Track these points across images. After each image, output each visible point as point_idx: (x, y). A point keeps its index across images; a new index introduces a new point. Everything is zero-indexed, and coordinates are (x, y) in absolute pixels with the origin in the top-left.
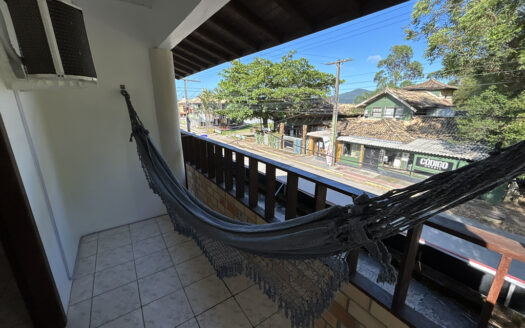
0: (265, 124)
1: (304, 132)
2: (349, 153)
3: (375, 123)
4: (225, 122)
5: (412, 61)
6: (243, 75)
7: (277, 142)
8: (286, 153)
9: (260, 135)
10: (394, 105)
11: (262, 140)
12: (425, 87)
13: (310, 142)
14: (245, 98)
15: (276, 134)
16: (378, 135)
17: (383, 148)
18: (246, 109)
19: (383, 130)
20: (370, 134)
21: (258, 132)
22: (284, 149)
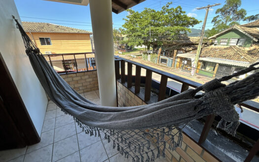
0: (148, 48)
1: (175, 54)
2: (205, 68)
3: (225, 49)
4: (124, 47)
5: (239, 9)
6: (139, 19)
7: (156, 60)
8: (162, 66)
9: (146, 55)
10: (238, 37)
11: (147, 58)
12: (255, 25)
13: (178, 60)
14: (139, 33)
15: (156, 55)
16: (229, 57)
17: (234, 66)
18: (140, 40)
19: (232, 53)
20: (221, 56)
21: (145, 53)
22: (160, 64)
